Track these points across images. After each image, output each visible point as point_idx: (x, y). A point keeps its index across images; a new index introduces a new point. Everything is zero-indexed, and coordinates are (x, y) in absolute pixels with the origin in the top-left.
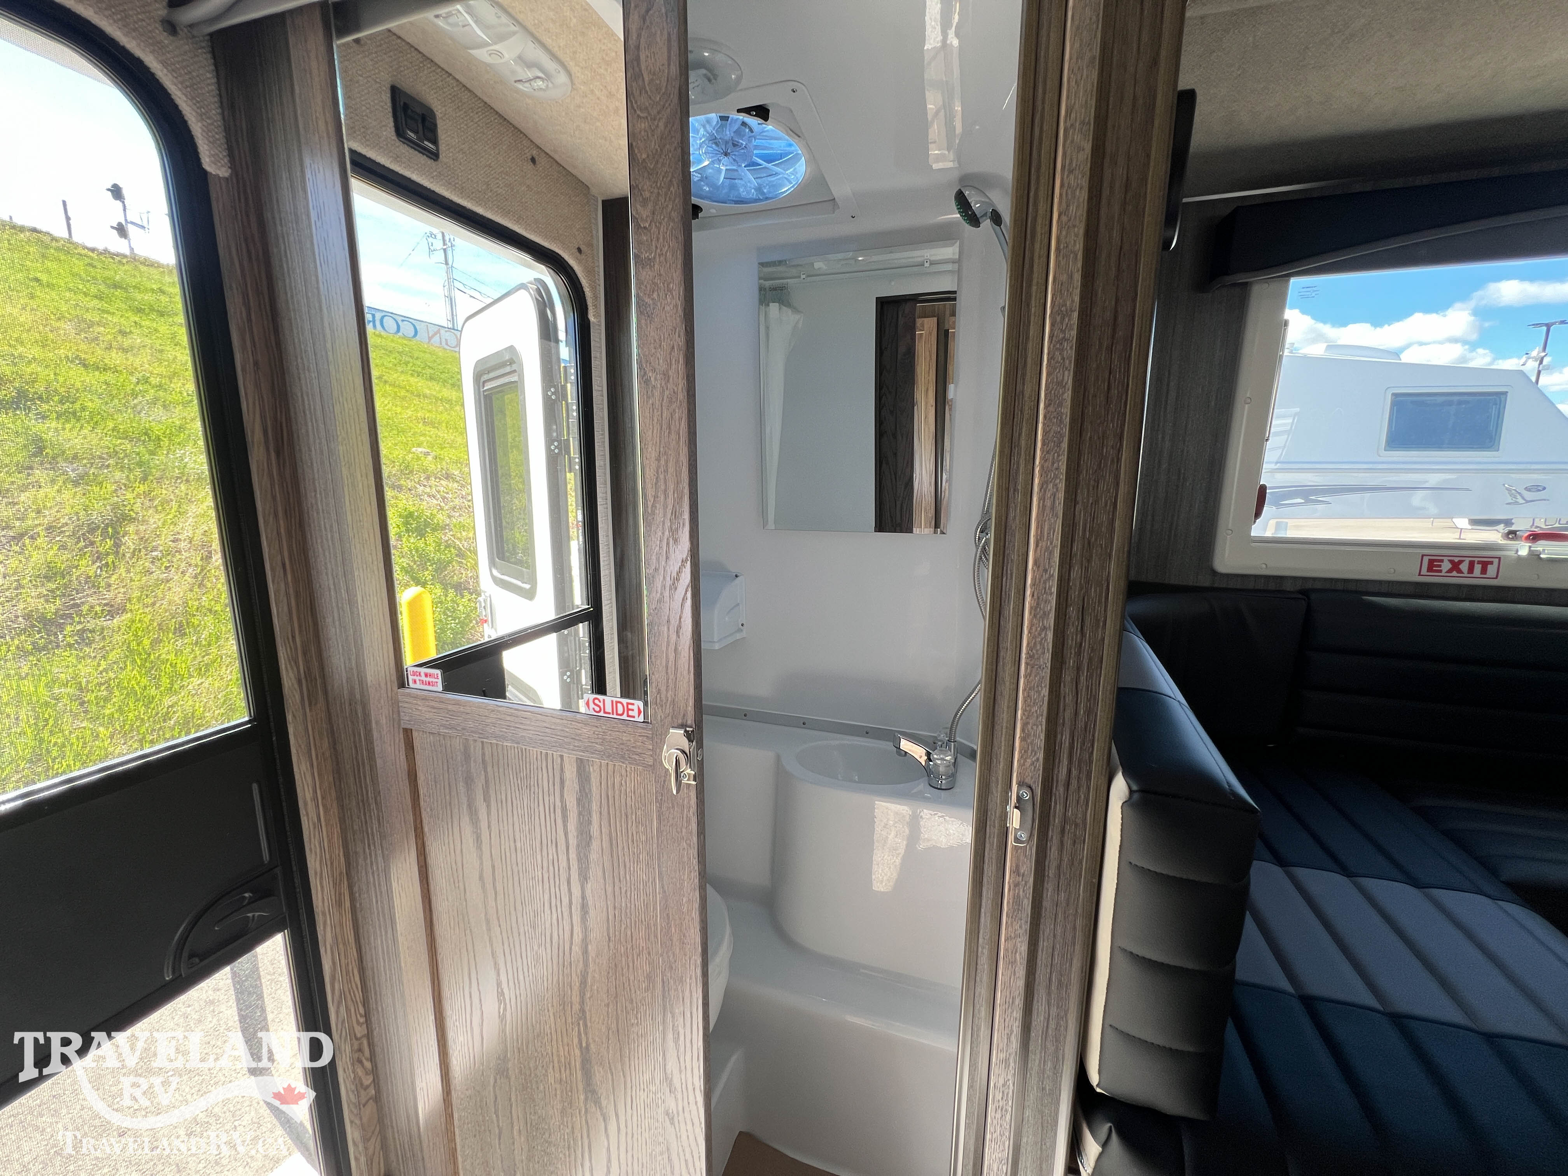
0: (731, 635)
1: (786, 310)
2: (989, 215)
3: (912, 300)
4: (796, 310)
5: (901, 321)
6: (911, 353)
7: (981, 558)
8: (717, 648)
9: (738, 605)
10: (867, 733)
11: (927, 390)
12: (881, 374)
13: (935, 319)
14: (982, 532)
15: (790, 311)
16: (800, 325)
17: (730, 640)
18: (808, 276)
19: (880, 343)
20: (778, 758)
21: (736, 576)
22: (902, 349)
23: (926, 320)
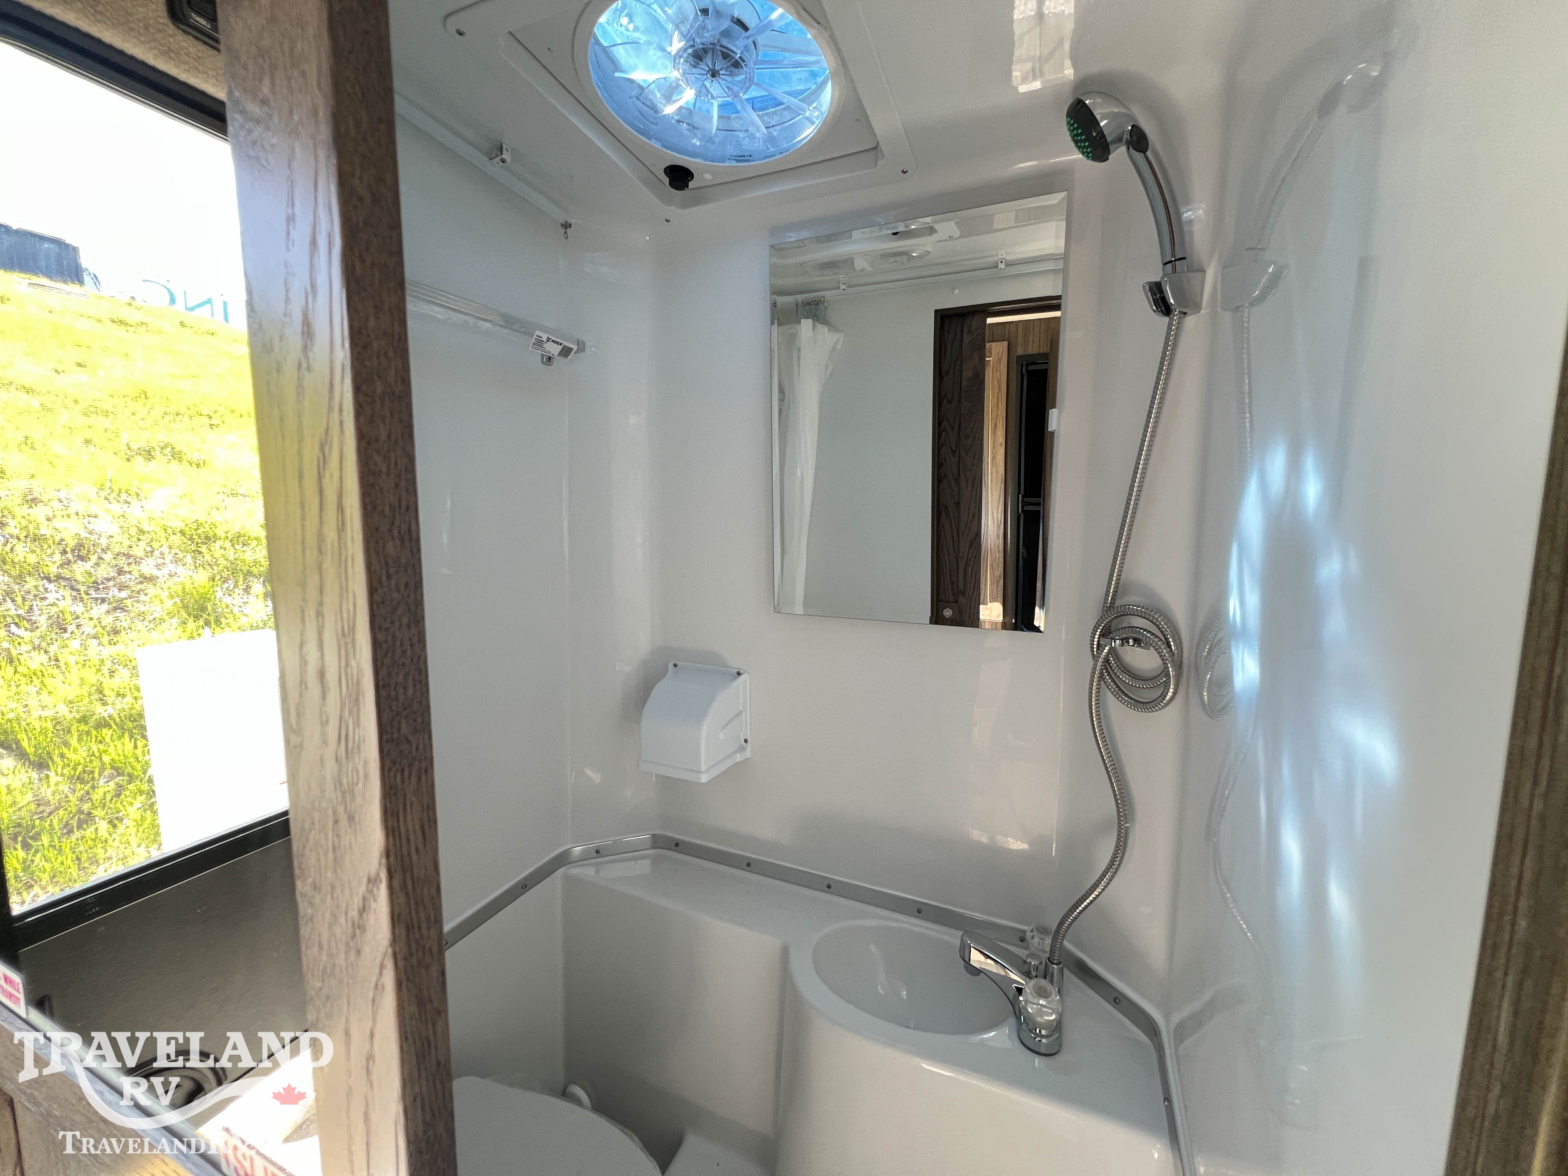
0: (728, 756)
1: (823, 329)
2: (1126, 136)
3: (982, 311)
4: (833, 328)
5: (967, 339)
6: (979, 381)
7: (1102, 674)
8: (703, 781)
9: (741, 712)
10: (920, 911)
11: (996, 426)
12: (940, 405)
13: (1006, 343)
14: (1102, 635)
15: (826, 329)
16: (839, 346)
17: (729, 763)
18: (850, 286)
19: (940, 363)
20: (785, 952)
21: (739, 674)
22: (967, 374)
23: (994, 344)
